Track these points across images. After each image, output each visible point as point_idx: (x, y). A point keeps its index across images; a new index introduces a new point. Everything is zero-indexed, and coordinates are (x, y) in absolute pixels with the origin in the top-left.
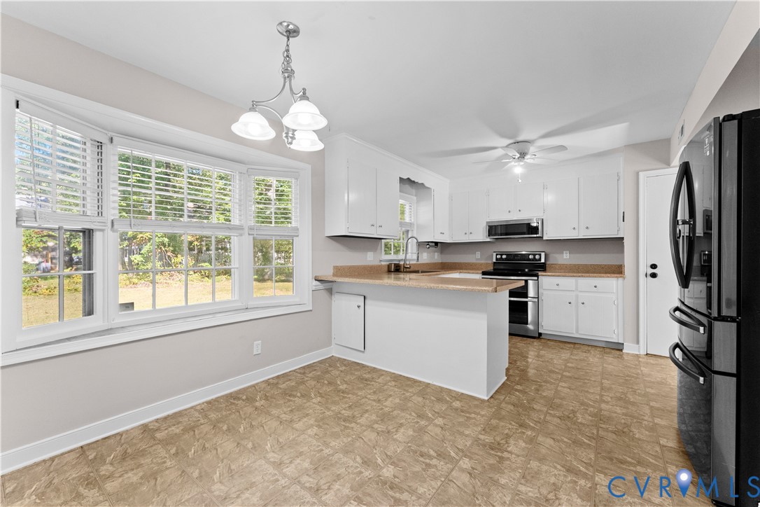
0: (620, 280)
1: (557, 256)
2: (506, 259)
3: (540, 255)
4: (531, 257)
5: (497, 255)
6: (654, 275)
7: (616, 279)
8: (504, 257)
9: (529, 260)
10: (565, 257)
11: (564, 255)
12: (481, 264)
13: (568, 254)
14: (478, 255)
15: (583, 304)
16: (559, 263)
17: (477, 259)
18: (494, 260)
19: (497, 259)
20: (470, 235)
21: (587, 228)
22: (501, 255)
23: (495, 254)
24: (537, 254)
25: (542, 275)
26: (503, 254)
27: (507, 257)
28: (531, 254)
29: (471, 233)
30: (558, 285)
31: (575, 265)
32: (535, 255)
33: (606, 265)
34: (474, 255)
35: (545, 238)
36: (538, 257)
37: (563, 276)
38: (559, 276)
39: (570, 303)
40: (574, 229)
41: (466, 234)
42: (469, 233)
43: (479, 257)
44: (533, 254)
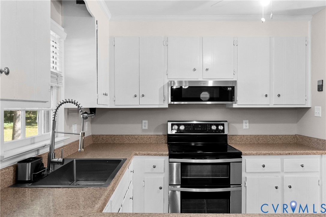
0: (324, 157)
1: (237, 126)
2: (184, 131)
3: (223, 125)
4: (214, 128)
5: (172, 125)
7: (320, 156)
8: (182, 128)
9: (212, 131)
10: (244, 128)
11: (244, 124)
12: (150, 137)
13: (248, 124)
14: (145, 124)
16: (239, 134)
17: (144, 130)
18: (169, 132)
19: (173, 131)
20: (142, 99)
21: (279, 96)
22: (179, 125)
23: (170, 124)
24: (219, 125)
25: (246, 155)
26: (181, 124)
27: (185, 128)
28: (212, 125)
29: (143, 96)
30: (264, 166)
31: (255, 136)
32: (217, 125)
33: (283, 136)
34: (140, 125)
35: (235, 106)
36: (221, 128)
37: (269, 154)
38: (265, 154)
39: (276, 188)
40: (266, 96)
41: (135, 96)
42: (141, 95)
43: (146, 128)
44: (215, 124)
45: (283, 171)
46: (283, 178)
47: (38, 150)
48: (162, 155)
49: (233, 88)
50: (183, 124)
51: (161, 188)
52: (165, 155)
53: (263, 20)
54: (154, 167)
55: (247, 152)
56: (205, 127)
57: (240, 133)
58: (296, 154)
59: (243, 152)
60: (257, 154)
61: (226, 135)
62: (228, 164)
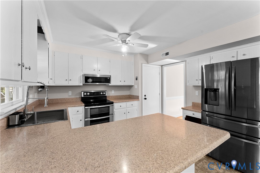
0: (138, 101)
1: (110, 92)
2: (89, 95)
3: (105, 92)
4: (102, 93)
5: (84, 93)
6: (145, 99)
7: (137, 101)
8: (88, 94)
9: (101, 95)
11: (112, 92)
12: (73, 99)
13: (114, 92)
14: (70, 93)
15: (129, 112)
18: (83, 96)
19: (84, 95)
21: (125, 81)
22: (87, 93)
23: (83, 93)
24: (104, 92)
25: (115, 103)
26: (88, 93)
27: (90, 94)
28: (101, 92)
29: (70, 80)
30: (121, 106)
31: (116, 96)
32: (103, 92)
33: (125, 95)
34: (68, 93)
35: (110, 85)
36: (104, 93)
37: (122, 102)
38: (121, 102)
39: (125, 113)
40: (121, 81)
41: (66, 80)
42: (69, 80)
43: (71, 94)
44: (102, 92)
45: (126, 107)
46: (126, 110)
47: (16, 109)
48: (82, 106)
49: (110, 78)
50: (89, 92)
51: (81, 120)
52: (83, 106)
53: (123, 56)
54: (78, 111)
55: (115, 102)
56: (98, 93)
57: (111, 95)
58: (130, 101)
59: (114, 102)
60: (118, 102)
61: (106, 96)
62: (109, 107)
